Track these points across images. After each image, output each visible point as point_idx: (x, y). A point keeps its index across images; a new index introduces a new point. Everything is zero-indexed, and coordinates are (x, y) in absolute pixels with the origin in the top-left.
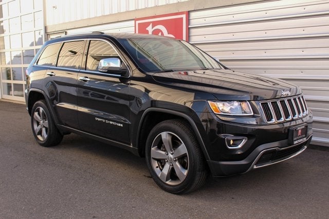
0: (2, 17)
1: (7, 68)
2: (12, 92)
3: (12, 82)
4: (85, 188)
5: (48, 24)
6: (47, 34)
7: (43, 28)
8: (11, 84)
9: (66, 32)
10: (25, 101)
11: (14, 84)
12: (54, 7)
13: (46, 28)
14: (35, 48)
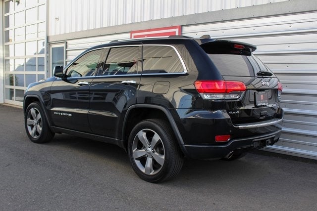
0: (9, 27)
1: (10, 75)
2: (14, 98)
3: (14, 87)
4: (72, 188)
5: (50, 35)
6: (49, 44)
7: (45, 38)
8: (13, 89)
9: (66, 42)
10: (22, 105)
11: (16, 90)
12: (56, 19)
13: (48, 38)
14: (37, 56)
